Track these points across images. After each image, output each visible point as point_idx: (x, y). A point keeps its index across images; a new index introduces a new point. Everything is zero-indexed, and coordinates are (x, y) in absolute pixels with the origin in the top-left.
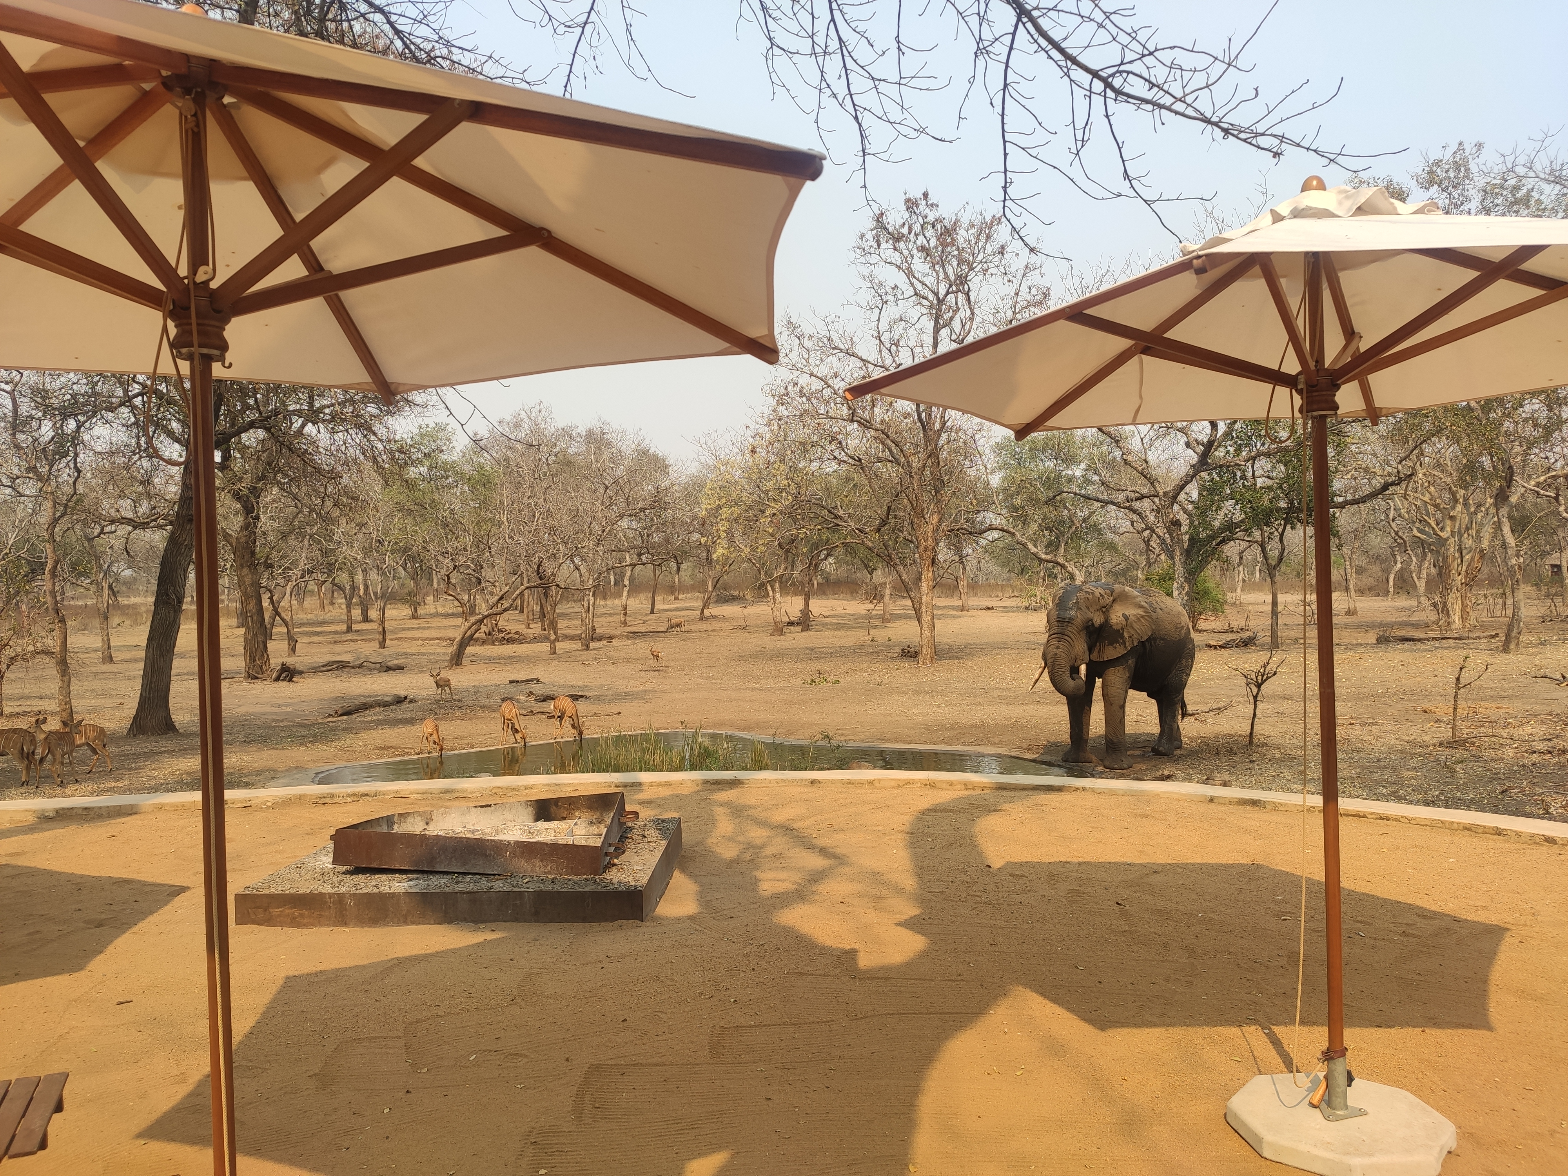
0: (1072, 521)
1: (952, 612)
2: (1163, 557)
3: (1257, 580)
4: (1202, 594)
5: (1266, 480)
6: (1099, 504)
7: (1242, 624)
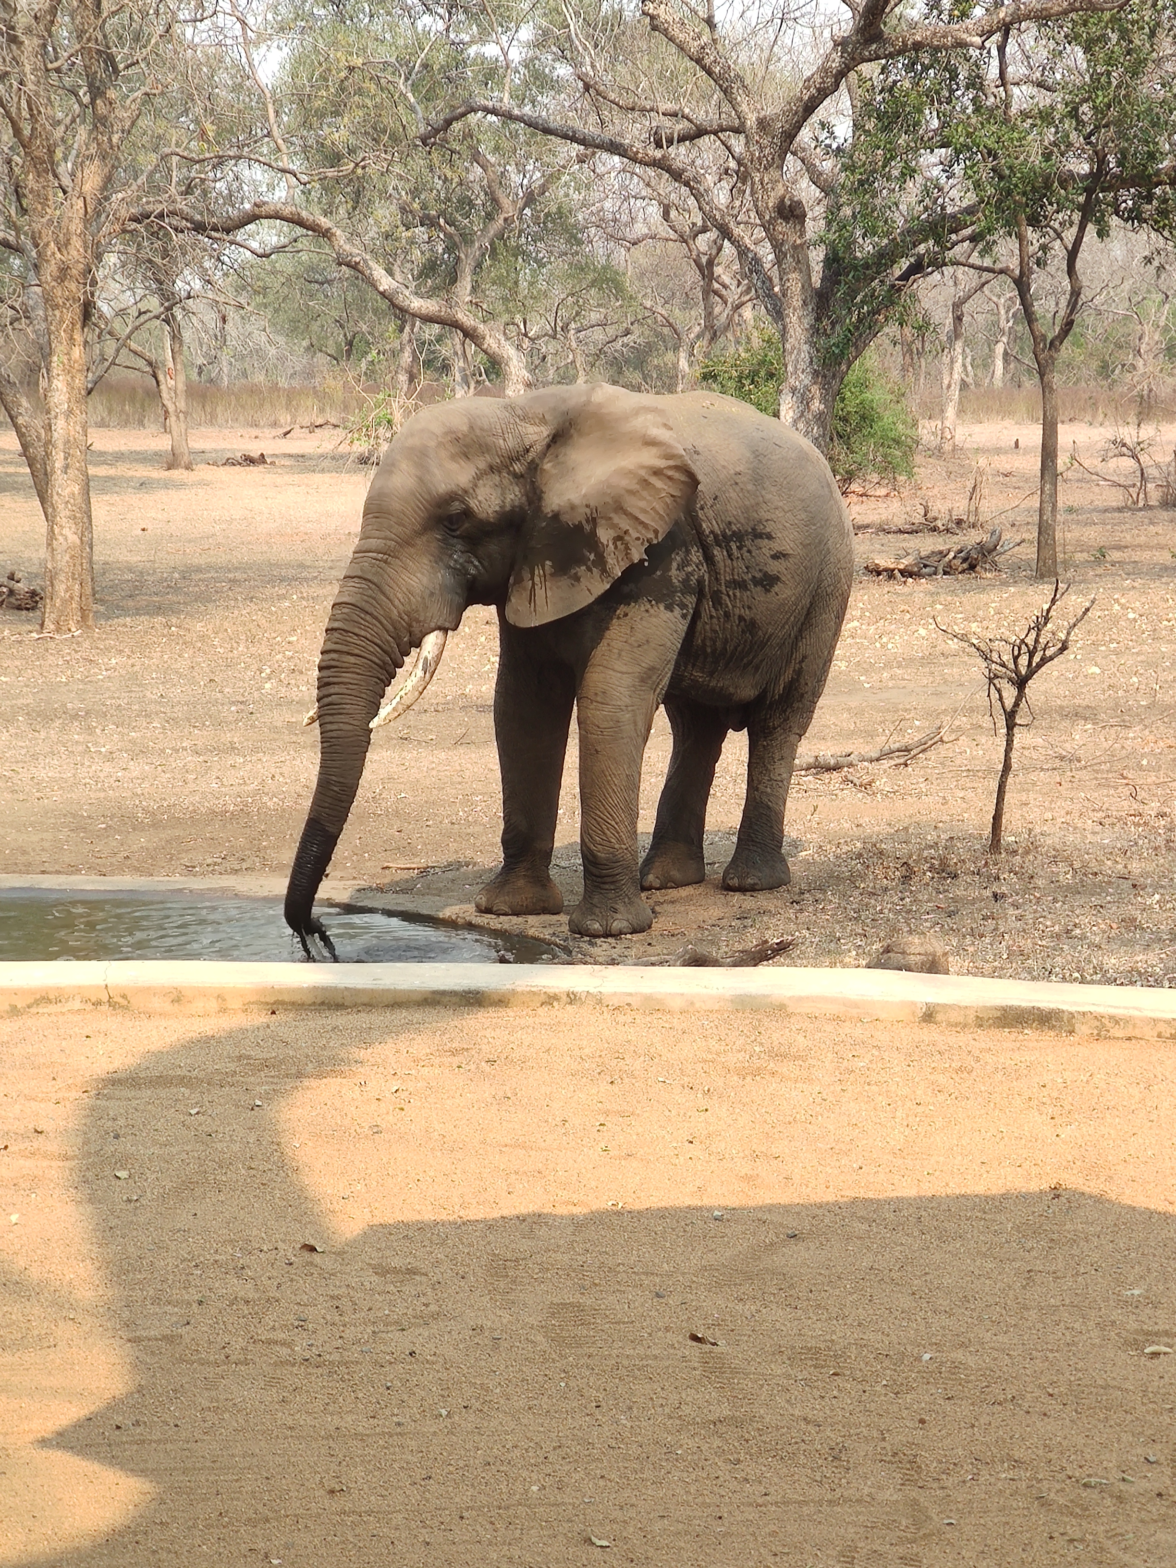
0: (495, 201)
1: (142, 472)
2: (747, 313)
3: (998, 382)
4: (854, 420)
5: (1034, 91)
6: (576, 149)
7: (960, 506)
